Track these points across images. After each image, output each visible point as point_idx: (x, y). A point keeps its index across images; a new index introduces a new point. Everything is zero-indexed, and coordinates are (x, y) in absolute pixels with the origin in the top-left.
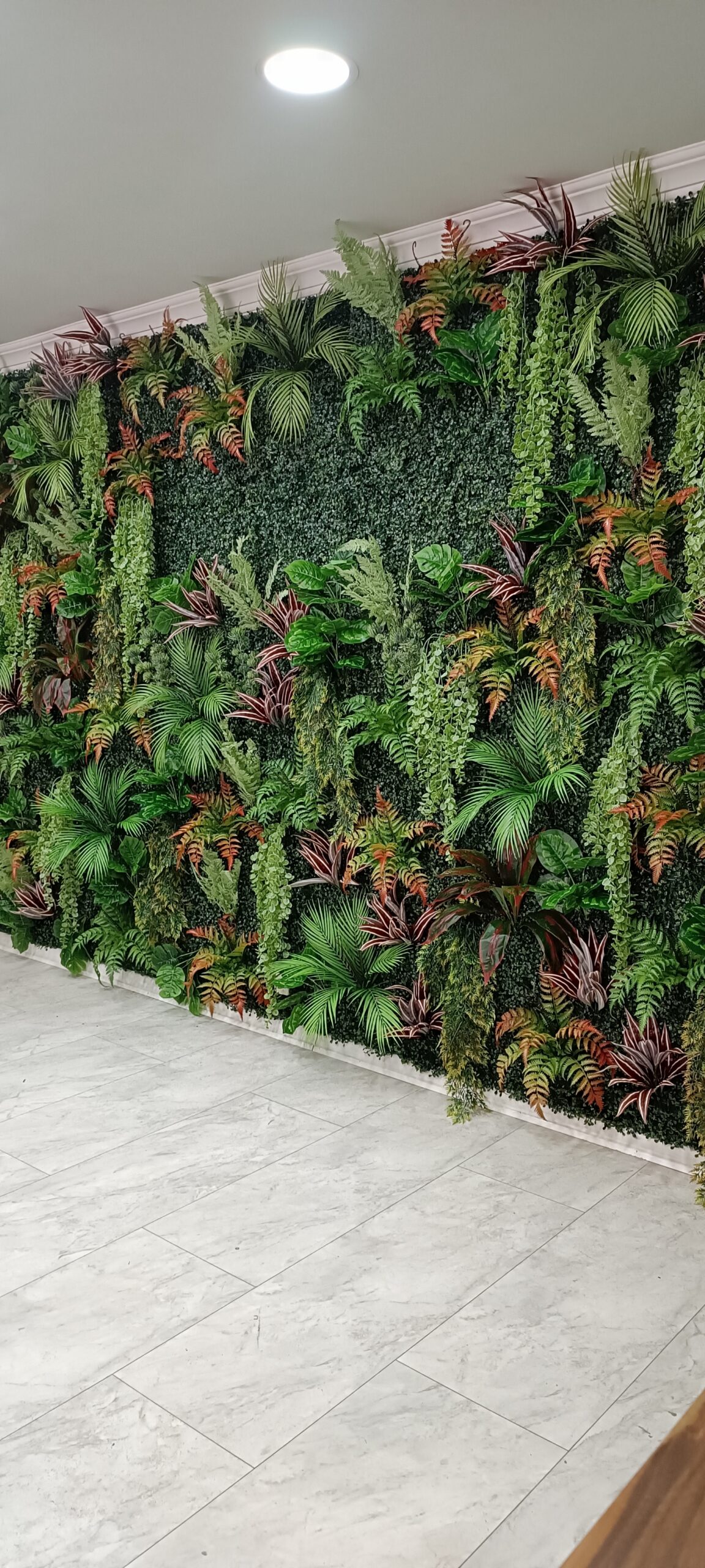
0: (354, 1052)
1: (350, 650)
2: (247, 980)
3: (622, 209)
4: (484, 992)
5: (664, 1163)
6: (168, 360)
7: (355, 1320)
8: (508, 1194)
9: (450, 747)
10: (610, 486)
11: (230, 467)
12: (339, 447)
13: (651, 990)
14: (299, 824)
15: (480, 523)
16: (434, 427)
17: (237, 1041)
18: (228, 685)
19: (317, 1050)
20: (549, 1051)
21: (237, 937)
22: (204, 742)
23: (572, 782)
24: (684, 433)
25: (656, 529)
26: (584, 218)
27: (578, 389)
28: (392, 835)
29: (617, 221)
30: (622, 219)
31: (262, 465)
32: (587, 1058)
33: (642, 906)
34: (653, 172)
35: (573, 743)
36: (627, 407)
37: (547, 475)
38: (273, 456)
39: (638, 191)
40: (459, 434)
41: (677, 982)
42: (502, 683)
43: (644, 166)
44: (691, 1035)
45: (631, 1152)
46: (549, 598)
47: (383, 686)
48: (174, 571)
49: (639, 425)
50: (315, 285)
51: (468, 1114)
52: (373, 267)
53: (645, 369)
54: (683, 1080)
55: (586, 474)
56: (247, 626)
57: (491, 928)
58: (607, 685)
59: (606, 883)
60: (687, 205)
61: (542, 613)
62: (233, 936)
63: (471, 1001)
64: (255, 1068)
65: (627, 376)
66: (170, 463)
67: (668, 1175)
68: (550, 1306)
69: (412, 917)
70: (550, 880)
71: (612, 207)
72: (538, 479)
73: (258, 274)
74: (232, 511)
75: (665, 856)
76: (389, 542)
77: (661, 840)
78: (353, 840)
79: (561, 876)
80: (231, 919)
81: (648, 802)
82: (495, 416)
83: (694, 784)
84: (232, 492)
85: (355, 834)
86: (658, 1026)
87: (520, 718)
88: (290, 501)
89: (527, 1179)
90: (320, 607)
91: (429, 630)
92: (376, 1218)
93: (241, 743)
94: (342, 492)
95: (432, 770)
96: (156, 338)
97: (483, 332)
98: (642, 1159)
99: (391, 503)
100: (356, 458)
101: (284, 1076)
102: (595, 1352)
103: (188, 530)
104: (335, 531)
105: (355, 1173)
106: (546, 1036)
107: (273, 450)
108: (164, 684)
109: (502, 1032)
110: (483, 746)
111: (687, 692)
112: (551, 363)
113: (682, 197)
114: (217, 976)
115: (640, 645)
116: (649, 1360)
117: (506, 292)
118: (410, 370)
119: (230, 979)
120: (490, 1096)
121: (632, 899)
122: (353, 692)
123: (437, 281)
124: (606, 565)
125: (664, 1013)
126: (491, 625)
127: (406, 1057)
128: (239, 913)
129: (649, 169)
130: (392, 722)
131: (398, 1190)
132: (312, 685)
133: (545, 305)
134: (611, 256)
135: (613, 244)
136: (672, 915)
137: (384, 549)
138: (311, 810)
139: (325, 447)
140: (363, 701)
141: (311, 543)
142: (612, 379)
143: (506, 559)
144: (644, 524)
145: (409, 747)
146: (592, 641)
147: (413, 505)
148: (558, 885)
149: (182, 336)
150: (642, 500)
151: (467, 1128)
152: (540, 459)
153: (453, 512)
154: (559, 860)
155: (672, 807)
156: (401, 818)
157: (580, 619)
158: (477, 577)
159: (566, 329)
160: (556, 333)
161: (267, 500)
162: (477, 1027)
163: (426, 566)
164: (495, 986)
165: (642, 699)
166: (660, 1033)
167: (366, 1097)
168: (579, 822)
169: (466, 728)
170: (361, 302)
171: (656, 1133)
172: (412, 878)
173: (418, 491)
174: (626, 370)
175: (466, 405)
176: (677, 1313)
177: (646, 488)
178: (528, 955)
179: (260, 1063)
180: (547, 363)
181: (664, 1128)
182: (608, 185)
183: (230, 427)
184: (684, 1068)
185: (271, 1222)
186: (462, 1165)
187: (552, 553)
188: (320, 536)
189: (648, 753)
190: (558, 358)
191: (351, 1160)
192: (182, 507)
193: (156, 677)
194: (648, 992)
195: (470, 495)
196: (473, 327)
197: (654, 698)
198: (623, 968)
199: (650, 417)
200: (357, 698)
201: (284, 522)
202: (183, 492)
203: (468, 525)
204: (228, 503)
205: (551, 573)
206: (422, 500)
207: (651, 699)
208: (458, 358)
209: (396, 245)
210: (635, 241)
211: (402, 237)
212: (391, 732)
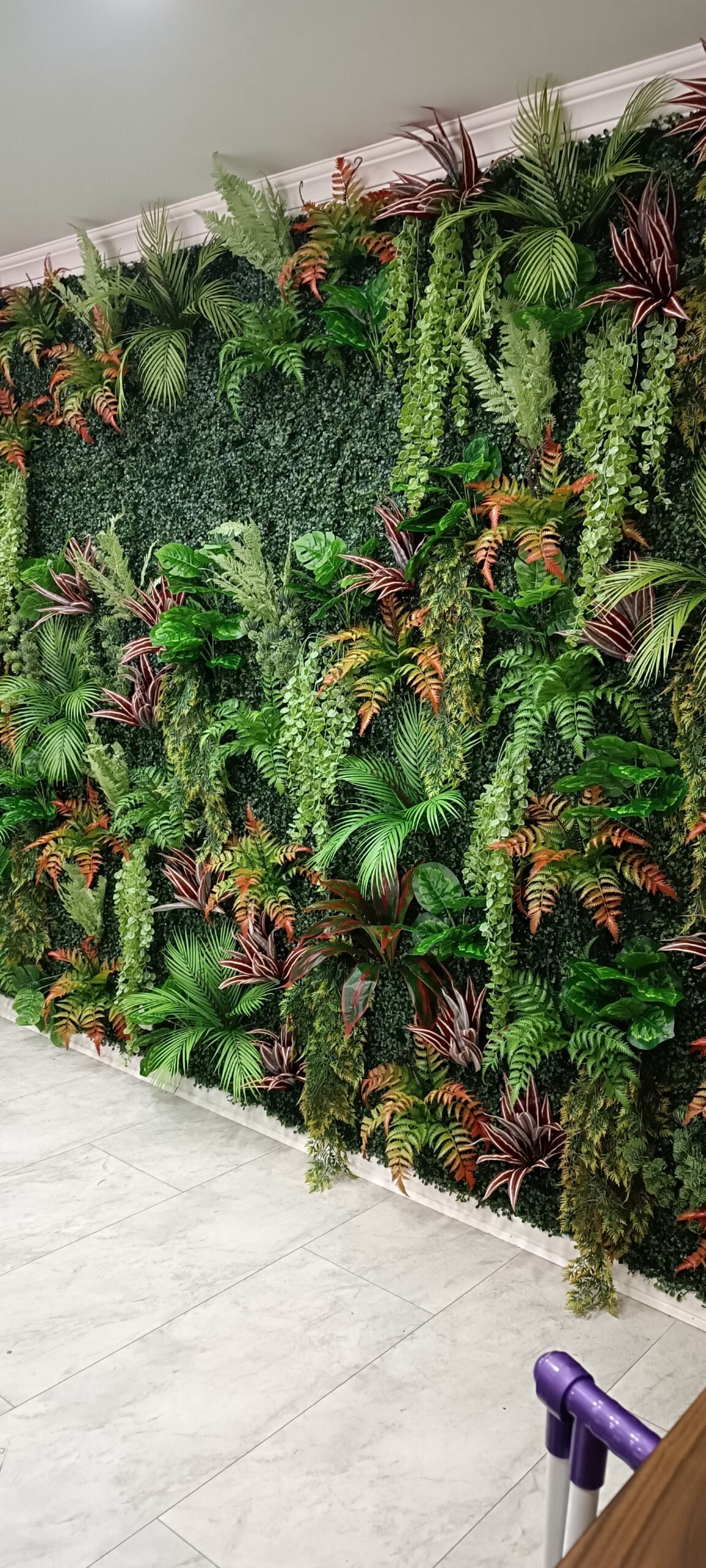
0: (215, 1100)
1: (228, 647)
2: (106, 1012)
3: (530, 150)
4: (353, 1042)
5: (540, 1252)
6: (48, 314)
7: (123, 1459)
8: (350, 1287)
9: (322, 763)
10: (507, 471)
11: (109, 438)
12: (222, 418)
13: (527, 1056)
14: (162, 842)
15: (368, 509)
16: (322, 399)
17: (95, 1079)
18: (97, 681)
19: (180, 1094)
20: (418, 1115)
21: (101, 962)
22: (66, 744)
23: (446, 812)
24: (586, 411)
25: (551, 522)
26: (489, 159)
27: (472, 357)
28: (263, 859)
29: (523, 162)
30: (531, 161)
31: (143, 436)
32: (459, 1127)
33: (525, 956)
34: (565, 105)
35: (454, 766)
36: (525, 378)
37: (434, 454)
38: (154, 426)
39: (546, 127)
40: (348, 407)
41: (558, 1047)
42: (378, 693)
43: (552, 95)
44: (570, 1110)
45: (505, 1236)
46: (433, 598)
47: (260, 690)
48: (50, 551)
49: (539, 400)
50: (200, 234)
51: (328, 1181)
52: (258, 210)
53: (545, 334)
54: (560, 1161)
55: (479, 455)
56: (119, 615)
57: (357, 973)
58: (495, 700)
59: (484, 928)
60: (601, 144)
61: (425, 614)
62: (96, 961)
63: (337, 1053)
64: (104, 1113)
65: (527, 342)
66: (48, 431)
67: (542, 1268)
68: (364, 1446)
69: (282, 951)
70: (430, 921)
71: (516, 146)
72: (425, 459)
73: (137, 220)
74: (110, 486)
75: (545, 903)
76: (271, 526)
77: (543, 883)
78: (221, 861)
79: (440, 916)
80: (96, 941)
81: (532, 838)
82: (386, 386)
83: (586, 819)
84: (110, 465)
85: (222, 856)
86: (539, 1094)
87: (402, 733)
88: (169, 477)
89: (377, 1268)
90: (197, 597)
91: (308, 630)
92: (188, 1315)
93: (107, 746)
94: (224, 468)
95: (304, 788)
96: (34, 292)
97: (375, 290)
98: (515, 1246)
99: (275, 482)
100: (239, 431)
101: (133, 1125)
102: (405, 1514)
103: (65, 506)
104: (215, 512)
105: (180, 1252)
106: (413, 1099)
107: (155, 419)
108: (34, 677)
109: (370, 1090)
110: (359, 764)
111: (577, 713)
112: (443, 325)
113: (596, 135)
114: (75, 1005)
115: (532, 656)
116: (468, 1527)
117: (398, 242)
118: (298, 332)
119: (89, 1010)
120: (357, 1161)
121: (515, 948)
122: (229, 695)
123: (326, 227)
124: (493, 561)
125: (546, 1081)
126: (374, 627)
127: (271, 1110)
128: (104, 937)
129: (558, 101)
130: (266, 731)
131: (225, 1278)
132: (183, 685)
133: (439, 256)
134: (513, 202)
135: (519, 190)
136: (559, 969)
137: (266, 535)
138: (176, 826)
139: (208, 418)
140: (236, 705)
141: (190, 524)
142: (509, 346)
143: (391, 552)
144: (540, 516)
145: (281, 760)
146: (478, 650)
147: (297, 486)
148: (437, 926)
149: (60, 287)
150: (541, 489)
151: (325, 1199)
152: (426, 435)
153: (339, 496)
154: (438, 897)
155: (560, 845)
156: (273, 840)
157: (467, 623)
158: (360, 570)
159: (461, 286)
160: (449, 290)
161: (146, 476)
162: (344, 1082)
163: (305, 555)
164: (366, 1037)
165: (528, 719)
166: (541, 1103)
167: (219, 1155)
168: (461, 854)
169: (340, 742)
170: (243, 250)
171: (533, 1217)
172: (278, 910)
173: (303, 470)
174: (525, 336)
175: (355, 373)
176: (515, 1460)
177: (546, 475)
178: (402, 1003)
179: (111, 1108)
180: (438, 324)
181: (541, 1212)
182: (514, 120)
183: (106, 391)
184: (563, 1146)
185: (60, 1317)
186: (306, 1247)
187: (439, 546)
188: (200, 518)
189: (538, 780)
190: (450, 320)
191: (180, 1235)
192: (59, 481)
193: (26, 668)
194: (523, 1059)
195: (358, 477)
196: (366, 283)
197: (540, 718)
198: (500, 1028)
199: (552, 392)
200: (230, 702)
201: (164, 500)
202: (62, 464)
203: (354, 511)
204: (106, 477)
205: (437, 569)
206: (307, 481)
207: (537, 720)
208: (348, 319)
209: (287, 187)
210: (543, 186)
211: (290, 177)
212: (264, 743)
